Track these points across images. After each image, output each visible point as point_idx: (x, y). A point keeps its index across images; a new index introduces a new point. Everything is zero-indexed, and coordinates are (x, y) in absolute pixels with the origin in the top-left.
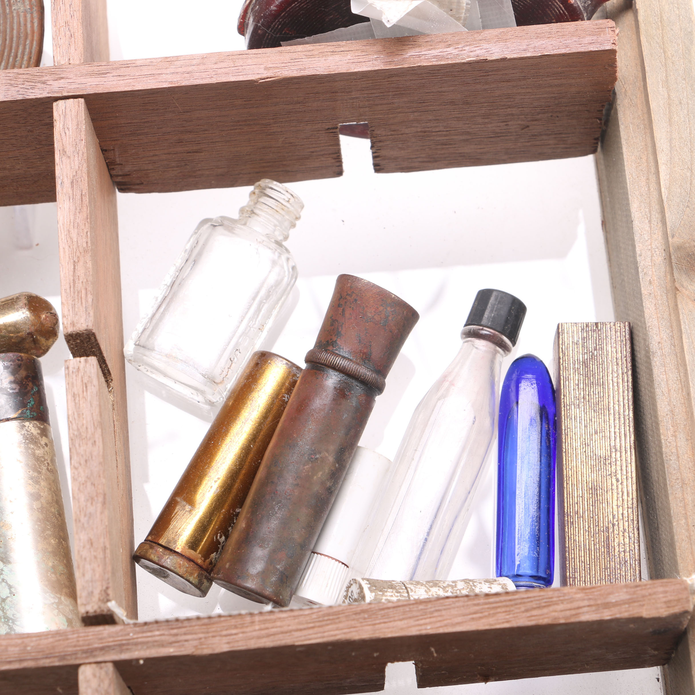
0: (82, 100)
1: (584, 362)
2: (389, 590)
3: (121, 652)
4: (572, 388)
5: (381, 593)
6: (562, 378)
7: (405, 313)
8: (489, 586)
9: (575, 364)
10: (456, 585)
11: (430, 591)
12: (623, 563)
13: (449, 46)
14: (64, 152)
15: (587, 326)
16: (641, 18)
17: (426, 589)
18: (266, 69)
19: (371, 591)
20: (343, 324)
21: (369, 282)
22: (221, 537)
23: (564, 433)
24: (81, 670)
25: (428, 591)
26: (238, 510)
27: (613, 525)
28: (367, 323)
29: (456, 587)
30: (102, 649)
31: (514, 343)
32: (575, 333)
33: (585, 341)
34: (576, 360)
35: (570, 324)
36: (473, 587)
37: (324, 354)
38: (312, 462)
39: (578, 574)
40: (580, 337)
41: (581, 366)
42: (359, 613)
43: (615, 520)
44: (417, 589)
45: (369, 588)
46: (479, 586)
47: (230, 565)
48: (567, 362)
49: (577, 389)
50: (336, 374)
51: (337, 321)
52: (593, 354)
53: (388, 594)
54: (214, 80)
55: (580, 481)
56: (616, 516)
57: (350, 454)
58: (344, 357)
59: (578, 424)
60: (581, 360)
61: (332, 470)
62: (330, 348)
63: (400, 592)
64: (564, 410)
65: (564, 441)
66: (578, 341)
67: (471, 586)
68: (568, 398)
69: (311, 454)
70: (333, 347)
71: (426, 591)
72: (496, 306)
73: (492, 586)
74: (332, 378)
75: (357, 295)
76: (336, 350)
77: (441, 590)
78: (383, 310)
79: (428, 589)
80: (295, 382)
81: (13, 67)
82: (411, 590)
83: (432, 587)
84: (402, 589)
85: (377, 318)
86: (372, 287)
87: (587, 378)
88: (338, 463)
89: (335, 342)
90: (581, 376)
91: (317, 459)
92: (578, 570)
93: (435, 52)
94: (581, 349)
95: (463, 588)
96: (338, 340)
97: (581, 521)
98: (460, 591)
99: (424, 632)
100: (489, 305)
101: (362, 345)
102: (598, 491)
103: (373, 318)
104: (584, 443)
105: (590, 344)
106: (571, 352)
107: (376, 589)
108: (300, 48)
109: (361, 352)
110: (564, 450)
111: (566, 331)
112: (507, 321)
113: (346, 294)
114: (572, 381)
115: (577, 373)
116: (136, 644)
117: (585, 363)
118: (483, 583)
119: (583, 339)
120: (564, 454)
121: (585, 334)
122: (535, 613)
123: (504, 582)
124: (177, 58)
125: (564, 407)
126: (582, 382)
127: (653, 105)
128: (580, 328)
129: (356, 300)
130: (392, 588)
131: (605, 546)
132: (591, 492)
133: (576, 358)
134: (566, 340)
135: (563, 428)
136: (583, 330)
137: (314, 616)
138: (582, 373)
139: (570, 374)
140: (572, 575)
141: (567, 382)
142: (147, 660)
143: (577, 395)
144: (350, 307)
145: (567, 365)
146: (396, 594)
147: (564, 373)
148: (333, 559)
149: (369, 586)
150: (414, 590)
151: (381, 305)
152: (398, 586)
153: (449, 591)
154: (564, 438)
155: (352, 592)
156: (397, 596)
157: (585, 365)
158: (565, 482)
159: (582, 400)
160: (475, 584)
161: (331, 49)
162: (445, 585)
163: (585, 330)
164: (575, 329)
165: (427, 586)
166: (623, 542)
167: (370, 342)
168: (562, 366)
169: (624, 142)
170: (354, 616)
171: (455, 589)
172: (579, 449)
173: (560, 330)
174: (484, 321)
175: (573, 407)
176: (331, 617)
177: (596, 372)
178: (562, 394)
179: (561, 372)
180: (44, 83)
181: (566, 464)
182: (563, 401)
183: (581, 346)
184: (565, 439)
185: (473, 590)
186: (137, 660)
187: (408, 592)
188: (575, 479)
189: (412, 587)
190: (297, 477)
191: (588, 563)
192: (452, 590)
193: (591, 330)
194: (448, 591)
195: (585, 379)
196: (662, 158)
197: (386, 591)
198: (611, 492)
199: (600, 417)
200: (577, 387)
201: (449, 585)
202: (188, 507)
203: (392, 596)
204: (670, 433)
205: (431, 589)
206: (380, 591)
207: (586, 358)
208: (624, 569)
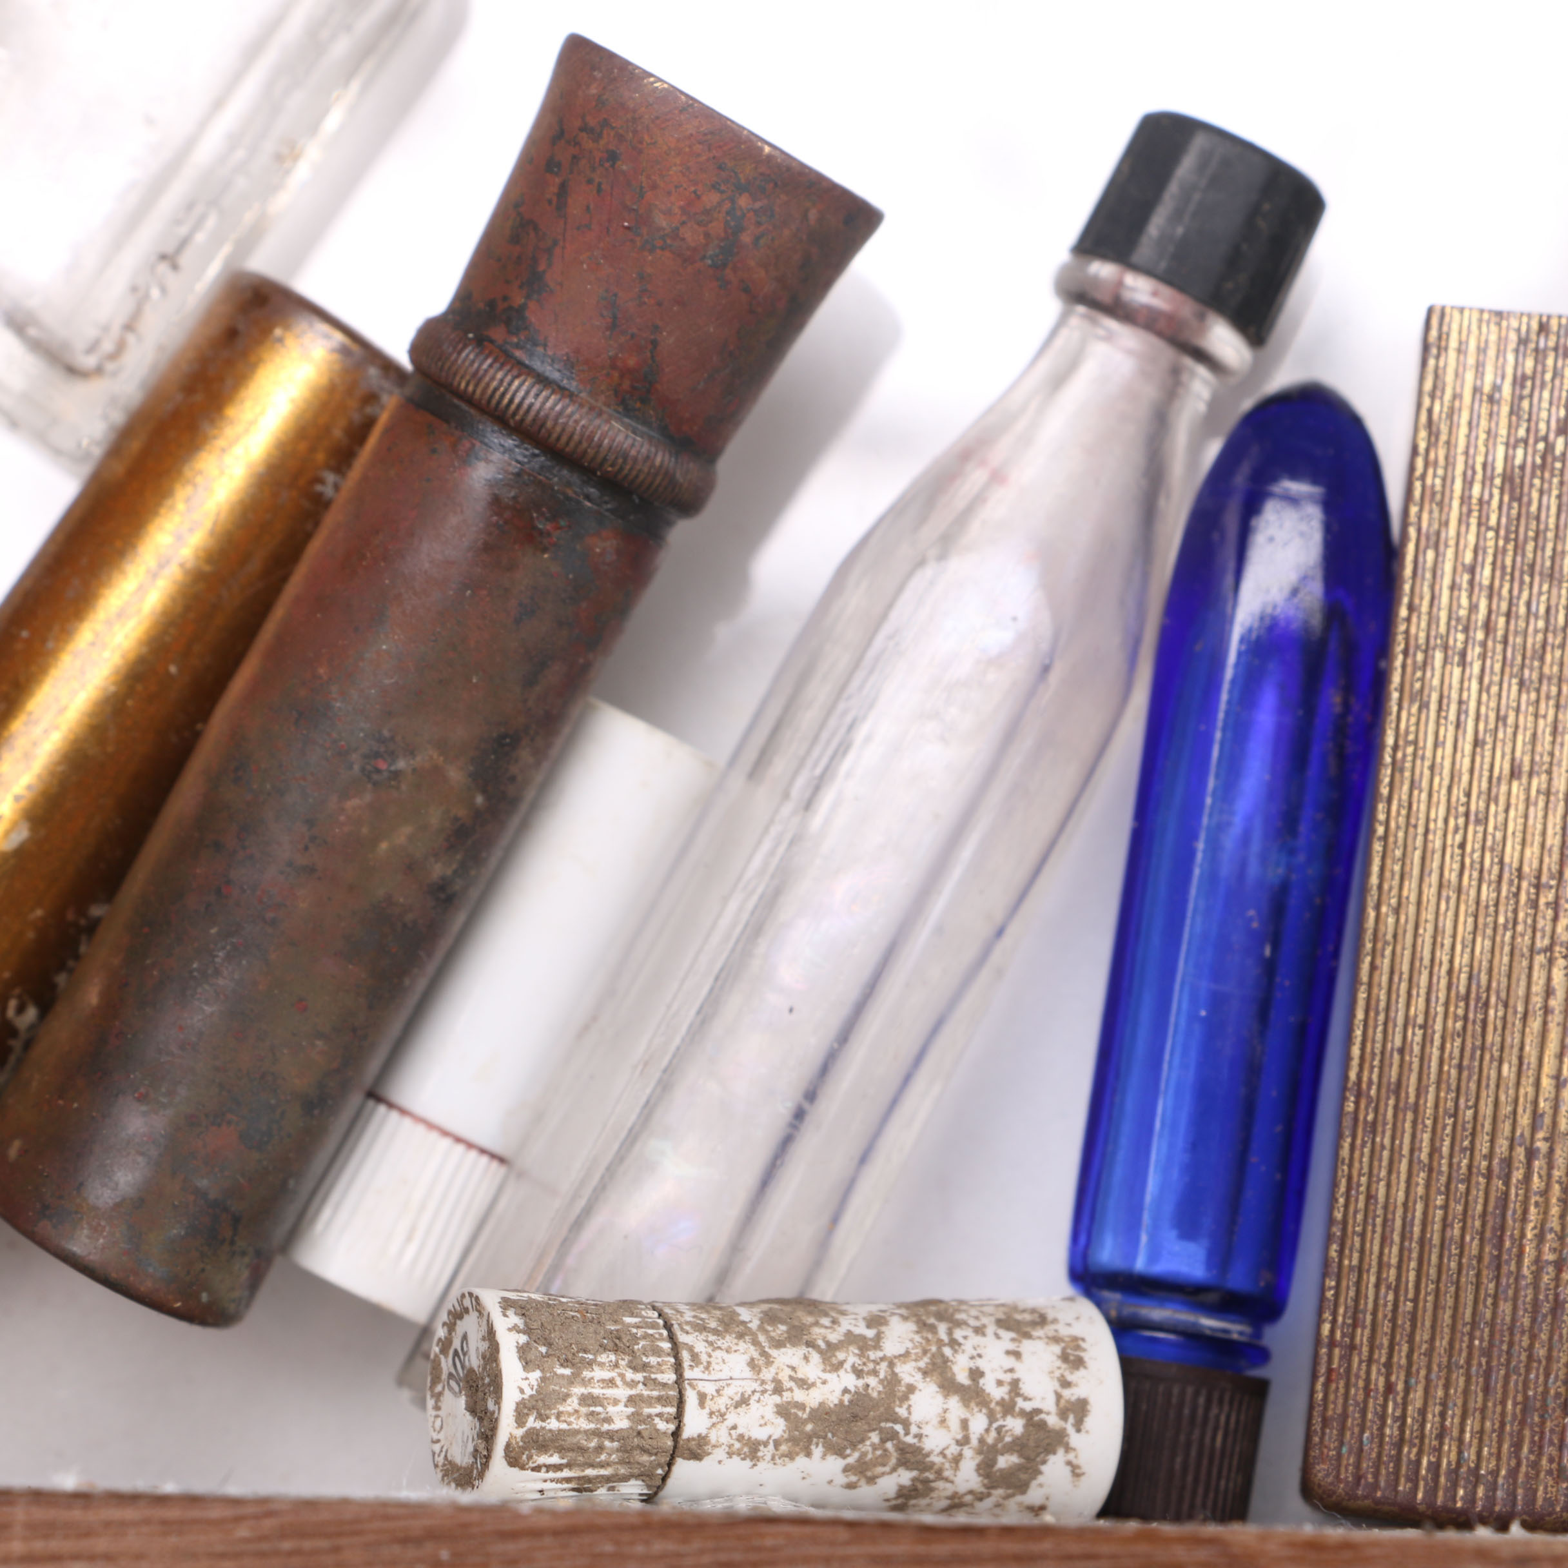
1: (1507, 477)
2: (603, 1358)
4: (1447, 581)
5: (567, 1372)
6: (1412, 532)
7: (813, 215)
8: (1012, 1346)
9: (1471, 483)
10: (878, 1337)
11: (769, 1361)
12: (1546, 1308)
15: (1543, 328)
17: (753, 1352)
19: (527, 1365)
20: (555, 243)
21: (674, 91)
22: (21, 1009)
23: (1388, 759)
25: (761, 1361)
26: (96, 911)
27: (1531, 1154)
28: (651, 251)
29: (877, 1346)
32: (1492, 352)
33: (1526, 392)
34: (1479, 468)
35: (1475, 316)
36: (947, 1351)
37: (468, 353)
38: (375, 784)
39: (1367, 1332)
40: (1509, 371)
41: (1496, 492)
42: (418, 1541)
43: (1540, 1135)
44: (718, 1353)
45: (523, 1351)
46: (970, 1342)
47: (23, 1152)
48: (1440, 472)
49: (1465, 585)
50: (510, 442)
51: (536, 228)
52: (1549, 448)
53: (598, 1374)
55: (1426, 962)
56: (1547, 1120)
57: (540, 754)
58: (543, 381)
59: (1451, 728)
60: (1499, 469)
61: (456, 819)
62: (498, 333)
63: (645, 1367)
64: (1404, 666)
65: (1385, 791)
66: (1496, 388)
67: (940, 1343)
68: (1424, 618)
69: (377, 755)
70: (510, 332)
71: (752, 1364)
72: (1197, 197)
73: (1027, 1346)
74: (487, 461)
75: (621, 138)
76: (518, 346)
77: (815, 1357)
78: (720, 204)
79: (764, 1354)
80: (368, 424)
82: (695, 1357)
83: (779, 1344)
84: (657, 1352)
85: (691, 235)
86: (683, 110)
87: (1511, 546)
88: (484, 792)
89: (520, 311)
90: (1491, 534)
91: (396, 775)
92: (1369, 1318)
94: (1504, 422)
95: (907, 1354)
96: (532, 305)
97: (1408, 1125)
98: (891, 1365)
100: (1173, 188)
101: (622, 339)
102: (1492, 1012)
103: (675, 234)
104: (1462, 809)
105: (1545, 405)
106: (1463, 430)
107: (548, 1355)
109: (613, 366)
110: (1380, 830)
111: (1453, 344)
112: (1233, 260)
113: (578, 123)
114: (1450, 553)
115: (1473, 521)
117: (1513, 484)
118: (991, 1329)
119: (1519, 381)
120: (1377, 847)
121: (1529, 364)
123: (1077, 1330)
125: (1406, 652)
126: (1489, 559)
128: (1513, 337)
129: (613, 157)
130: (616, 1350)
131: (1488, 1234)
132: (1460, 1012)
133: (1480, 460)
134: (1449, 378)
135: (1390, 740)
136: (1523, 342)
137: (243, 1532)
138: (1493, 521)
139: (1447, 524)
140: (1343, 1335)
141: (1430, 554)
143: (1463, 613)
144: (590, 181)
145: (1438, 481)
146: (630, 1375)
147: (1425, 516)
148: (445, 1133)
149: (523, 1339)
150: (704, 1358)
151: (714, 187)
152: (645, 1336)
153: (847, 1366)
154: (1387, 780)
155: (465, 1338)
156: (633, 1384)
157: (1512, 491)
158: (1368, 959)
159: (1480, 635)
160: (958, 1334)
162: (834, 1337)
163: (1532, 346)
164: (1493, 338)
165: (762, 1338)
166: (1558, 1228)
167: (656, 329)
168: (1418, 485)
170: (396, 1549)
171: (873, 1355)
172: (1439, 833)
173: (1434, 333)
174: (1145, 250)
175: (1439, 656)
176: (307, 1544)
177: (1552, 526)
178: (1406, 600)
179: (1414, 510)
181: (1380, 887)
182: (1402, 627)
183: (1505, 409)
184: (1391, 784)
185: (946, 1360)
187: (678, 1368)
188: (1407, 953)
189: (701, 1347)
190: (313, 839)
191: (1411, 1295)
192: (858, 1361)
193: (1556, 349)
194: (841, 1364)
195: (1505, 551)
197: (590, 1364)
198: (1539, 1020)
199: (1542, 711)
200: (1466, 577)
201: (851, 1338)
203: (611, 1383)
205: (774, 1352)
206: (565, 1363)
207: (1518, 461)
208: (1544, 1337)
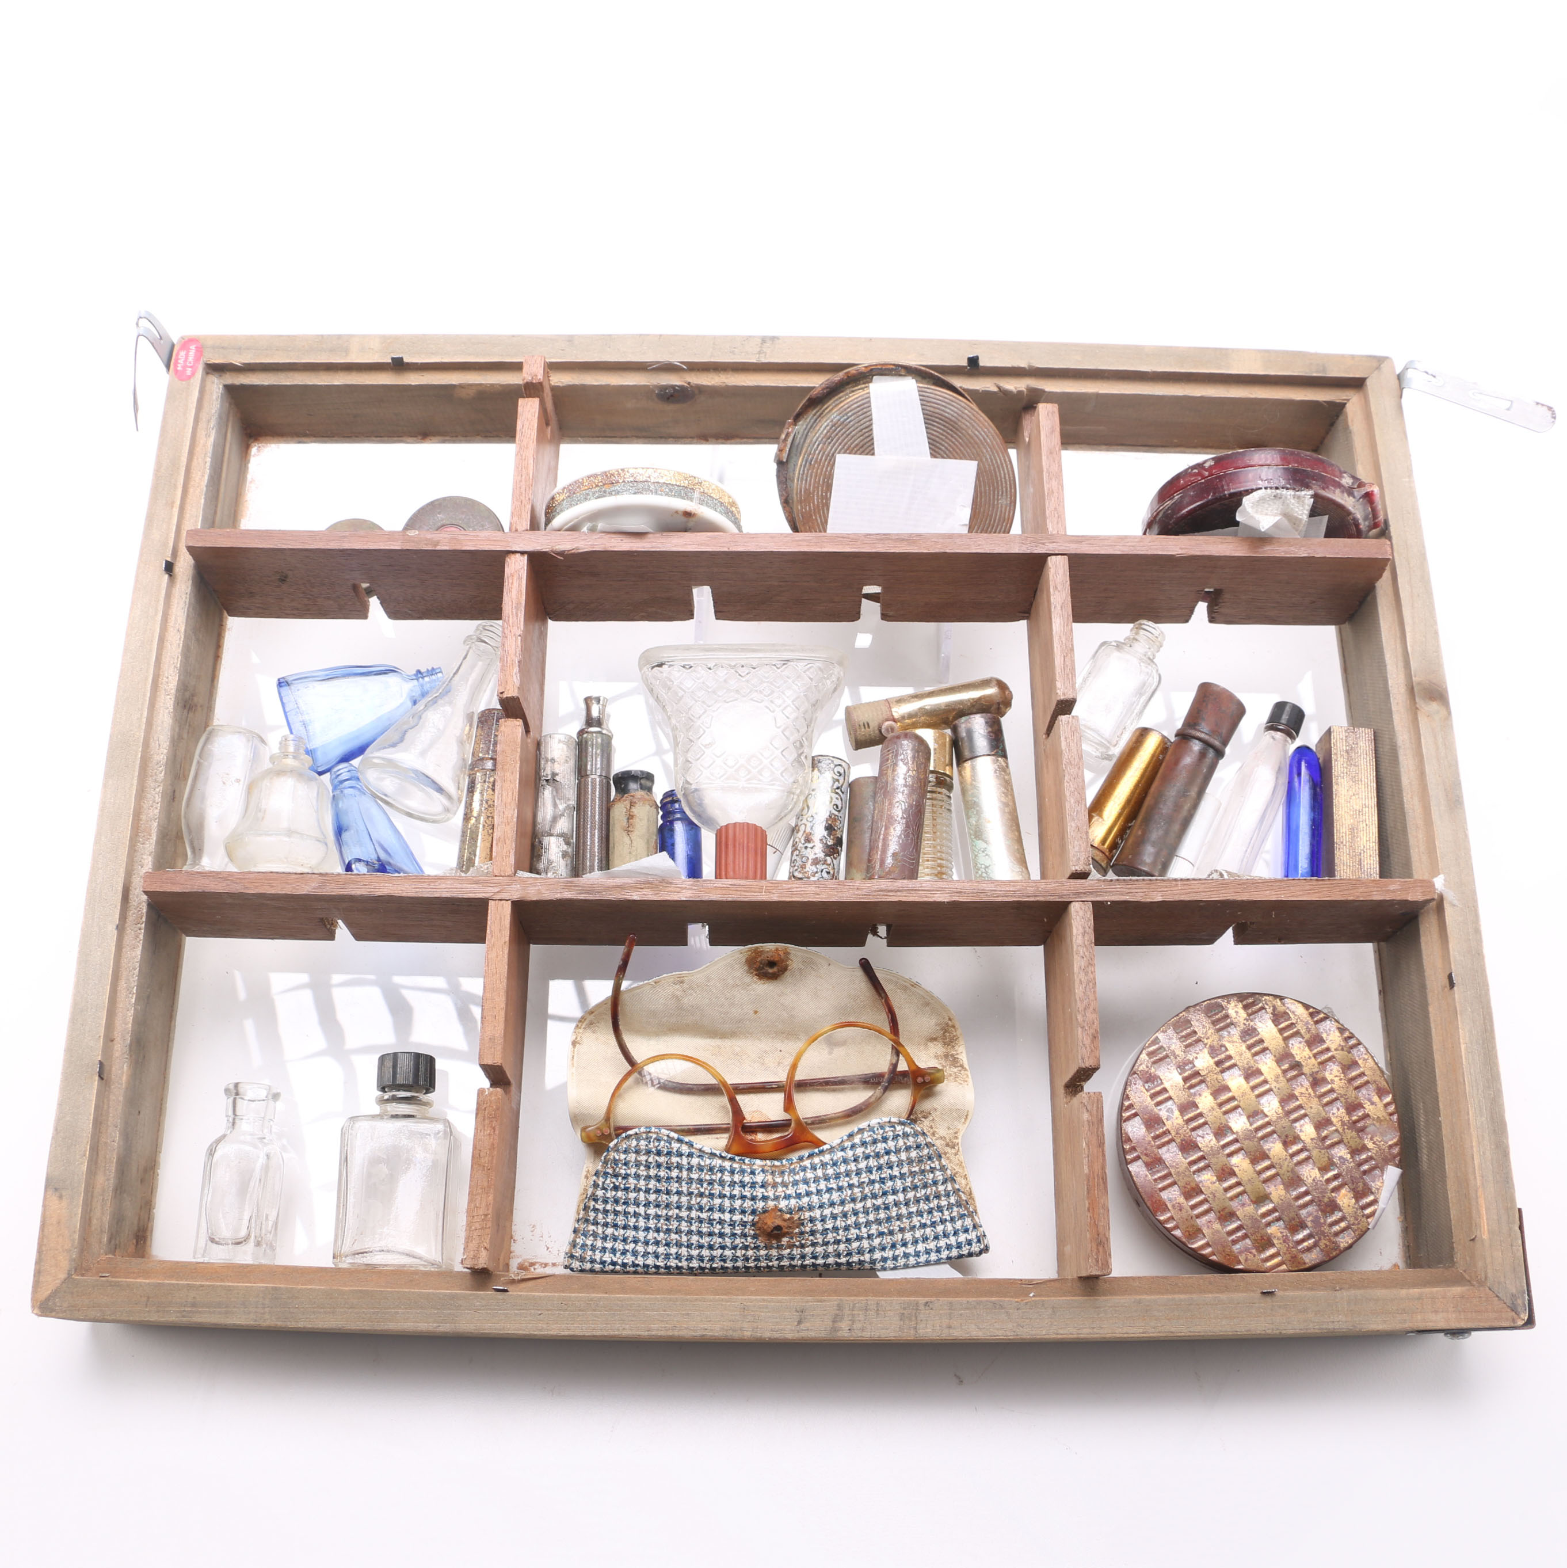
0: (1066, 557)
1: (1347, 751)
3: (1097, 896)
4: (1339, 767)
6: (1333, 759)
7: (1239, 706)
9: (1341, 752)
13: (1292, 546)
14: (1056, 588)
16: (1394, 542)
18: (1181, 549)
20: (1206, 713)
24: (1073, 904)
26: (1130, 824)
27: (1364, 852)
30: (1085, 893)
31: (1297, 734)
32: (1341, 732)
34: (1342, 750)
37: (1189, 729)
38: (1184, 797)
40: (1344, 735)
41: (1345, 753)
43: (1365, 849)
48: (1336, 750)
50: (1198, 743)
51: (1202, 711)
52: (1352, 746)
54: (1149, 552)
55: (1344, 823)
56: (1366, 847)
58: (1204, 732)
59: (1343, 788)
60: (1345, 750)
62: (1194, 725)
64: (1335, 779)
66: (1343, 738)
68: (1337, 772)
69: (1184, 792)
70: (1196, 725)
72: (1287, 711)
74: (1195, 746)
76: (1198, 726)
80: (1167, 749)
81: (995, 532)
87: (1348, 761)
89: (1198, 721)
90: (1345, 759)
91: (1187, 795)
93: (1282, 549)
94: (1345, 743)
96: (1202, 722)
97: (1345, 848)
99: (1280, 899)
100: (1283, 710)
101: (1214, 725)
104: (1347, 801)
105: (1350, 740)
106: (1339, 744)
108: (1201, 538)
109: (1213, 729)
111: (1335, 731)
112: (1294, 722)
113: (1205, 693)
114: (1339, 762)
115: (1342, 758)
116: (1106, 892)
119: (1346, 737)
121: (1347, 734)
122: (1345, 892)
124: (1126, 537)
125: (1335, 777)
127: (1402, 595)
129: (1216, 698)
131: (1359, 864)
132: (1350, 831)
133: (1342, 748)
134: (1335, 736)
136: (1345, 731)
138: (1345, 757)
139: (1338, 758)
141: (1336, 763)
142: (1112, 902)
145: (1336, 752)
147: (1335, 757)
157: (1347, 753)
161: (1220, 540)
163: (1347, 731)
166: (1369, 863)
167: (1219, 724)
168: (1333, 752)
169: (1381, 616)
172: (1344, 804)
173: (1332, 730)
174: (1280, 720)
175: (1340, 778)
177: (1354, 758)
179: (1333, 756)
180: (1043, 544)
182: (1334, 773)
183: (1345, 741)
184: (1335, 797)
186: (1107, 902)
190: (1175, 806)
193: (1350, 732)
196: (1408, 629)
198: (1363, 832)
199: (1356, 786)
200: (1342, 766)
202: (1100, 820)
204: (1409, 796)
207: (1348, 749)
